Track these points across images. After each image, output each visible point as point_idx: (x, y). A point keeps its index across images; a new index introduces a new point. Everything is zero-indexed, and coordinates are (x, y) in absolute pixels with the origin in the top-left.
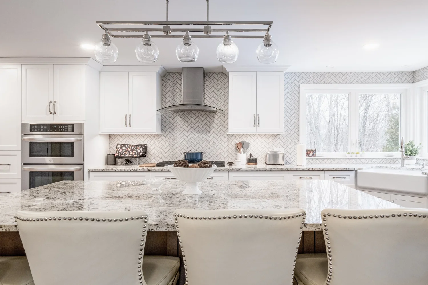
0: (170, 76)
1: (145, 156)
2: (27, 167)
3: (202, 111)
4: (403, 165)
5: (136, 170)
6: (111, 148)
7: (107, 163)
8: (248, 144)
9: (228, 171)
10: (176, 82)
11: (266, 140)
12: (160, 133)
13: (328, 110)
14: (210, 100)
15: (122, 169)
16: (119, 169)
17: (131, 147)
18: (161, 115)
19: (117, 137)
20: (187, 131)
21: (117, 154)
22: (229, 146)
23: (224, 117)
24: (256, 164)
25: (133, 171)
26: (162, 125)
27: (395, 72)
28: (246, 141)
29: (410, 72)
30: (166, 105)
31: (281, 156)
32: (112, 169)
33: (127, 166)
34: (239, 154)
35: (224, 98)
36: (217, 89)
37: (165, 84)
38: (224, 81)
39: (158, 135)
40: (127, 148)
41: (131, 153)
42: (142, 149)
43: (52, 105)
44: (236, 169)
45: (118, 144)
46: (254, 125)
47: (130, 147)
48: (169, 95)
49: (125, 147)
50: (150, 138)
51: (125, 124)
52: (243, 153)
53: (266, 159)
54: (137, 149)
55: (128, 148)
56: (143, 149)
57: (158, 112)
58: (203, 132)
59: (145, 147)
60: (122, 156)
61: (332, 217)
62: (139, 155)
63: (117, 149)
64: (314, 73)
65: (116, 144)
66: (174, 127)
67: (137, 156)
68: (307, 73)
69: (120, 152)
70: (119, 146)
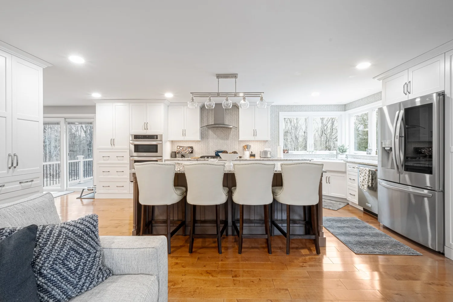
1: (193, 153)
2: (132, 158)
3: (224, 127)
4: (337, 158)
5: (188, 160)
6: (173, 148)
7: (171, 157)
8: (250, 146)
9: (240, 160)
10: (209, 111)
11: (260, 144)
13: (304, 124)
14: (229, 121)
17: (185, 148)
18: (201, 130)
19: (178, 142)
20: (216, 139)
21: (177, 152)
22: (239, 147)
23: (236, 131)
24: (255, 157)
25: (186, 161)
26: (202, 135)
27: (334, 105)
28: (249, 144)
29: (343, 105)
30: (204, 125)
31: (269, 153)
33: (182, 158)
34: (245, 152)
35: (236, 120)
36: (232, 115)
38: (236, 111)
39: (199, 141)
40: (183, 148)
41: (185, 151)
42: (190, 149)
43: (145, 124)
45: (178, 146)
46: (254, 136)
48: (205, 118)
50: (195, 143)
51: (183, 135)
52: (247, 151)
53: (260, 155)
54: (188, 149)
57: (201, 128)
58: (224, 139)
59: (192, 148)
60: (180, 153)
61: (283, 165)
62: (189, 152)
63: (177, 149)
64: (287, 106)
65: (176, 146)
66: (208, 136)
68: (283, 106)
69: (179, 150)
70: (178, 147)
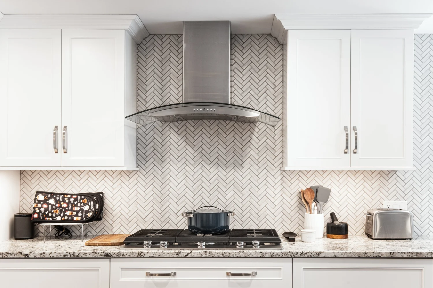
0: (155, 43)
1: (100, 219)
5: (76, 254)
6: (24, 201)
7: (14, 235)
8: (328, 192)
9: (292, 258)
10: (169, 56)
11: (365, 184)
12: (133, 167)
14: (244, 95)
15: (44, 253)
16: (36, 252)
17: (69, 199)
18: (136, 127)
19: (38, 176)
20: (193, 162)
21: (36, 216)
22: (284, 195)
23: (274, 132)
24: (347, 237)
25: (70, 258)
26: (138, 149)
28: (321, 184)
30: (147, 106)
32: (21, 253)
34: (307, 214)
35: (273, 92)
36: (258, 70)
37: (145, 59)
38: (274, 54)
39: (130, 172)
40: (59, 200)
41: (68, 213)
42: (92, 202)
44: (310, 254)
45: (38, 193)
46: (346, 151)
47: (66, 199)
48: (153, 84)
49: (55, 198)
50: (111, 179)
51: (55, 148)
52: (316, 211)
54: (81, 203)
55: (61, 202)
56: (95, 203)
57: (127, 120)
58: (227, 165)
59: (99, 199)
60: (47, 219)
62: (86, 216)
63: (36, 204)
65: (34, 192)
66: (163, 154)
67: (82, 219)
69: (42, 209)
70: (41, 197)
